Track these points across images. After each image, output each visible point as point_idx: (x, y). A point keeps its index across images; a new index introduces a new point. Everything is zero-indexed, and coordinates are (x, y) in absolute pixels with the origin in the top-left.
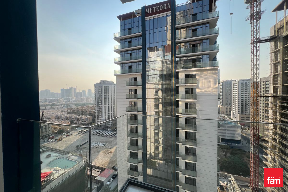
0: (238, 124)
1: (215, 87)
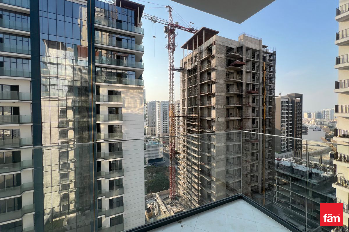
0: (161, 143)
1: (141, 107)
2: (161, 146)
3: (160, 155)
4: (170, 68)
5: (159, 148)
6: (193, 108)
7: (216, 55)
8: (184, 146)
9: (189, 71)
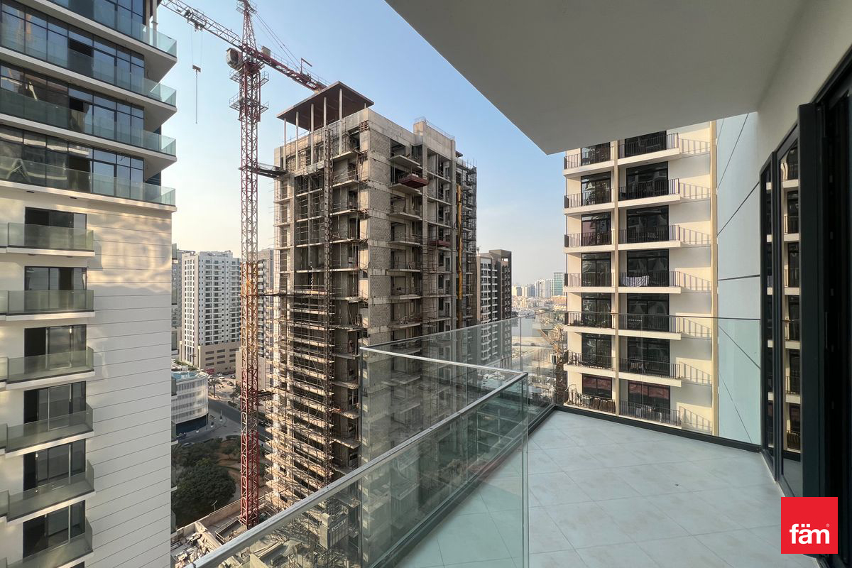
1: (162, 269)
2: (200, 382)
3: (199, 410)
4: (247, 166)
5: (197, 389)
6: (311, 273)
7: (370, 155)
8: (284, 373)
9: (301, 182)
